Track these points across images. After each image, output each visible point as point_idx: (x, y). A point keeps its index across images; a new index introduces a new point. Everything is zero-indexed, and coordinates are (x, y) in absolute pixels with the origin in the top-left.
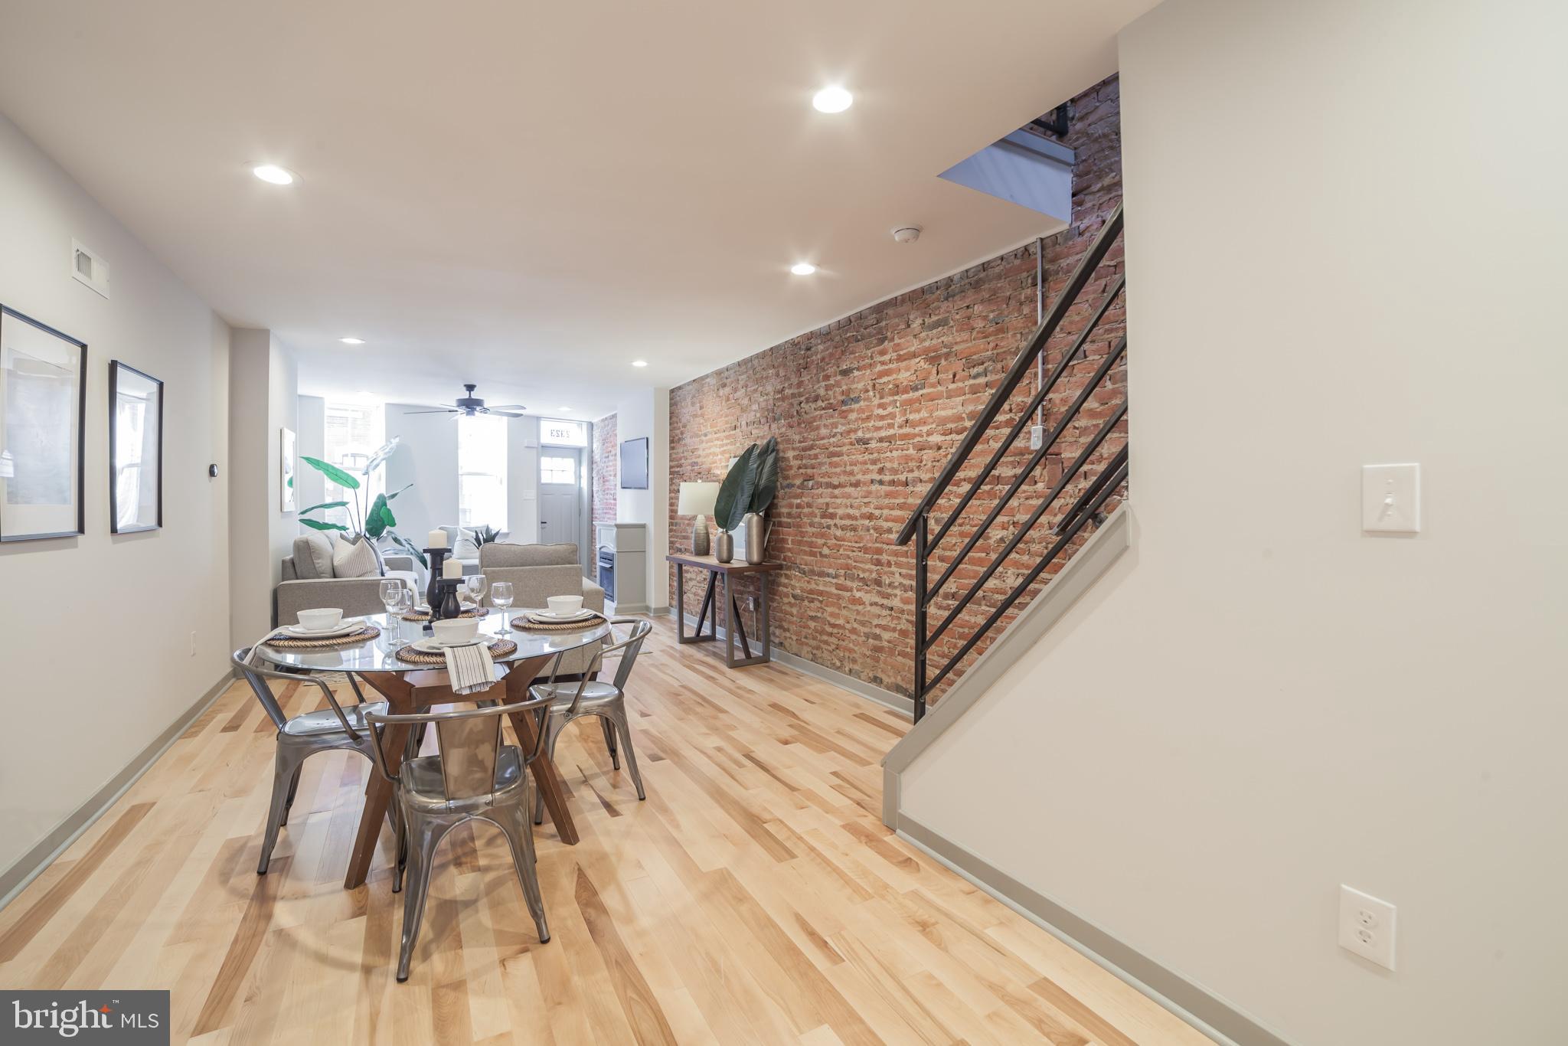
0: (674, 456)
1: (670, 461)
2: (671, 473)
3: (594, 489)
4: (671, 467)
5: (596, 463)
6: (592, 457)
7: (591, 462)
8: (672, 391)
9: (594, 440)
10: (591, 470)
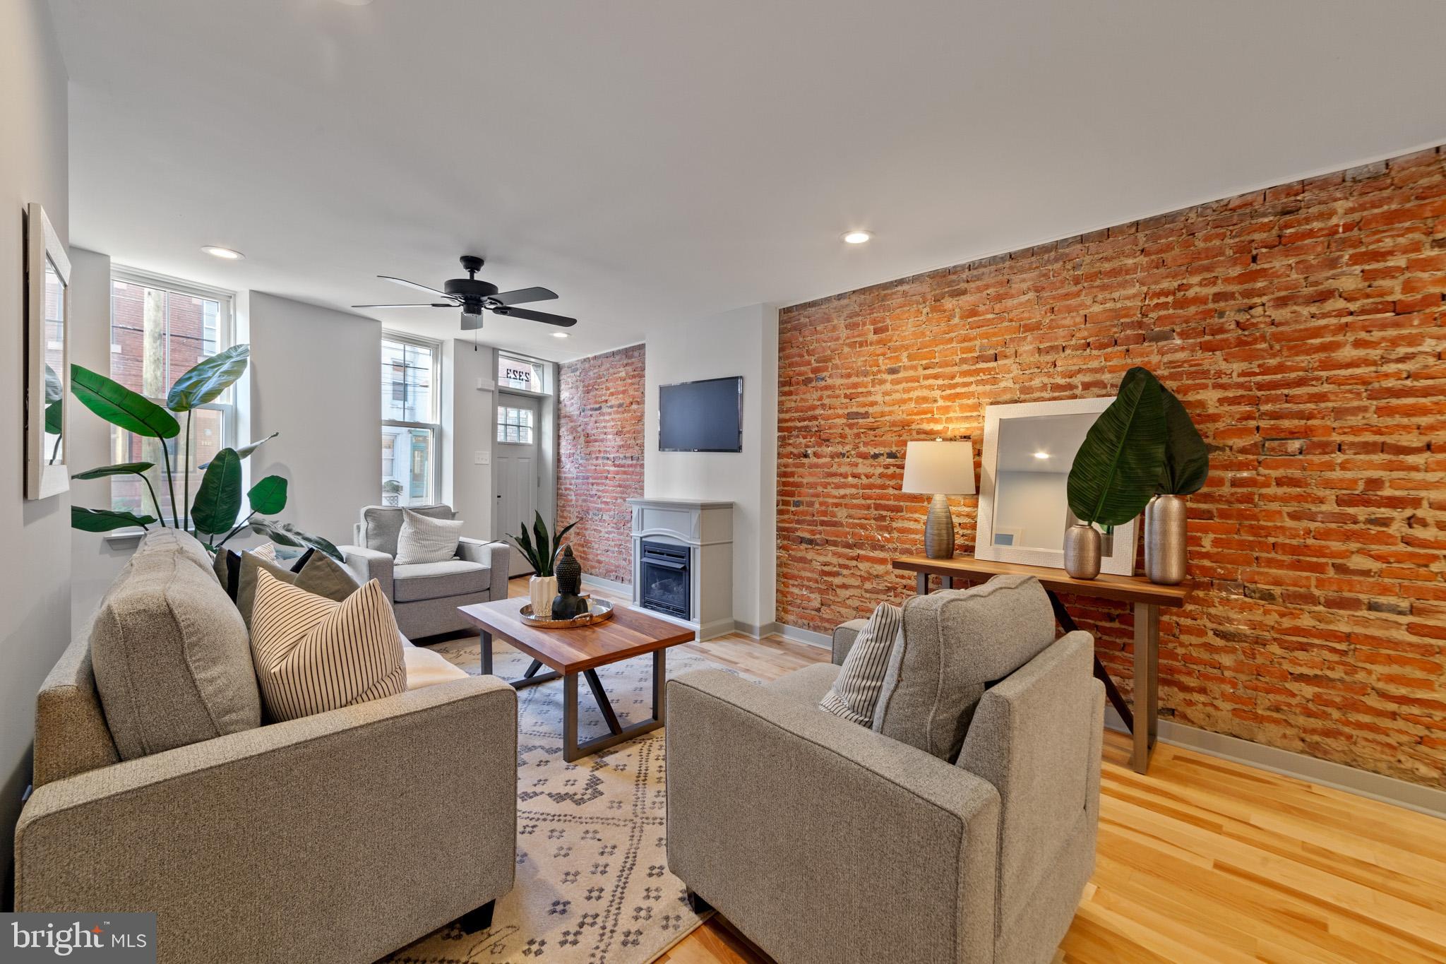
0: (788, 405)
1: (780, 411)
2: (780, 429)
3: (562, 451)
4: (780, 421)
5: (568, 417)
6: (559, 410)
7: (558, 416)
8: (786, 311)
9: (563, 386)
10: (557, 427)
